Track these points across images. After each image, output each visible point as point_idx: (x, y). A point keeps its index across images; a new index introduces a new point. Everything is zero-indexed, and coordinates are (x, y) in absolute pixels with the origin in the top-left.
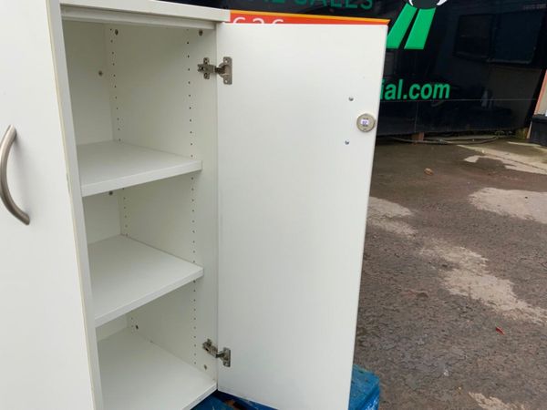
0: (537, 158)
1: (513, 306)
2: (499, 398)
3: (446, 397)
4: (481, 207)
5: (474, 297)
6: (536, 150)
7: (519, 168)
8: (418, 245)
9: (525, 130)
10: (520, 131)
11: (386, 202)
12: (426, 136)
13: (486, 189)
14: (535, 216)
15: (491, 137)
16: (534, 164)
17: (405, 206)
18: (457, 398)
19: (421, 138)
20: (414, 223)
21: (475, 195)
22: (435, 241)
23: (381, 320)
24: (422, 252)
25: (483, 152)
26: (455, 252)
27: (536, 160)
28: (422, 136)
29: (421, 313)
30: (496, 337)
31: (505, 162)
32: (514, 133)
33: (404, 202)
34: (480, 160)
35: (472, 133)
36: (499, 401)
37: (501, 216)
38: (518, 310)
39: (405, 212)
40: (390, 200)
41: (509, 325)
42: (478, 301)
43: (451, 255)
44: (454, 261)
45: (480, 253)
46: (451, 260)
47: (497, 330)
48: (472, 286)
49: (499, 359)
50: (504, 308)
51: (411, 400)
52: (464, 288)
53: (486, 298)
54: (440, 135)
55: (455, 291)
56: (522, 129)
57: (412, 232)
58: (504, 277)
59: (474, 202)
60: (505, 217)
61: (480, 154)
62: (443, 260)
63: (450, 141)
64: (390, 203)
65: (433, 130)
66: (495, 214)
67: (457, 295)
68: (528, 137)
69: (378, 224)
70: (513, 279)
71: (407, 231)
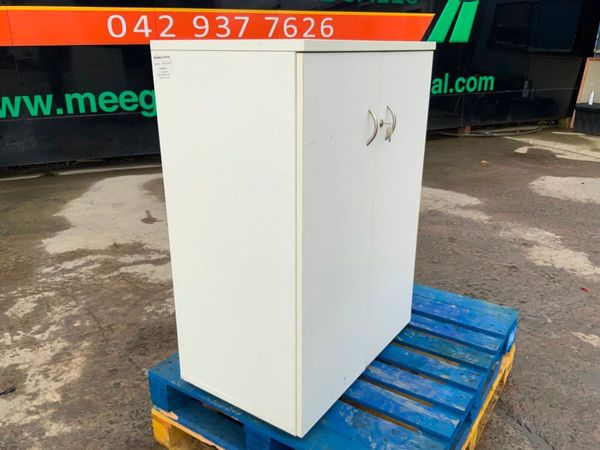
0: (584, 146)
1: (591, 272)
2: (596, 334)
3: (554, 336)
4: (543, 194)
5: (557, 266)
6: (582, 139)
7: (569, 156)
8: (496, 228)
9: (567, 120)
10: (562, 121)
11: (453, 193)
12: (472, 129)
13: (543, 177)
14: (594, 198)
15: (535, 127)
16: (583, 152)
17: (473, 196)
18: (563, 336)
19: (467, 132)
20: (487, 210)
21: (535, 183)
22: (510, 224)
23: (484, 287)
24: (501, 234)
25: (531, 142)
26: (531, 232)
27: (583, 149)
28: (468, 129)
29: (517, 281)
30: (583, 295)
31: (555, 151)
32: (557, 123)
33: (471, 192)
34: (530, 151)
35: (515, 125)
36: (597, 337)
37: (563, 201)
38: (596, 274)
39: (474, 201)
40: (457, 191)
41: (592, 285)
42: (562, 269)
43: (529, 235)
44: (533, 239)
45: (553, 232)
46: (528, 239)
47: (583, 289)
48: (553, 258)
49: (590, 310)
50: (584, 273)
51: (527, 339)
52: (547, 259)
53: (567, 267)
54: (485, 127)
55: (540, 263)
56: (565, 118)
57: (487, 218)
58: (578, 250)
59: (536, 189)
60: (567, 202)
61: (529, 145)
62: (522, 239)
63: (496, 133)
64: (457, 194)
65: (478, 123)
66: (558, 199)
67: (542, 266)
68: (572, 126)
69: (453, 212)
70: (587, 252)
71: (484, 217)
